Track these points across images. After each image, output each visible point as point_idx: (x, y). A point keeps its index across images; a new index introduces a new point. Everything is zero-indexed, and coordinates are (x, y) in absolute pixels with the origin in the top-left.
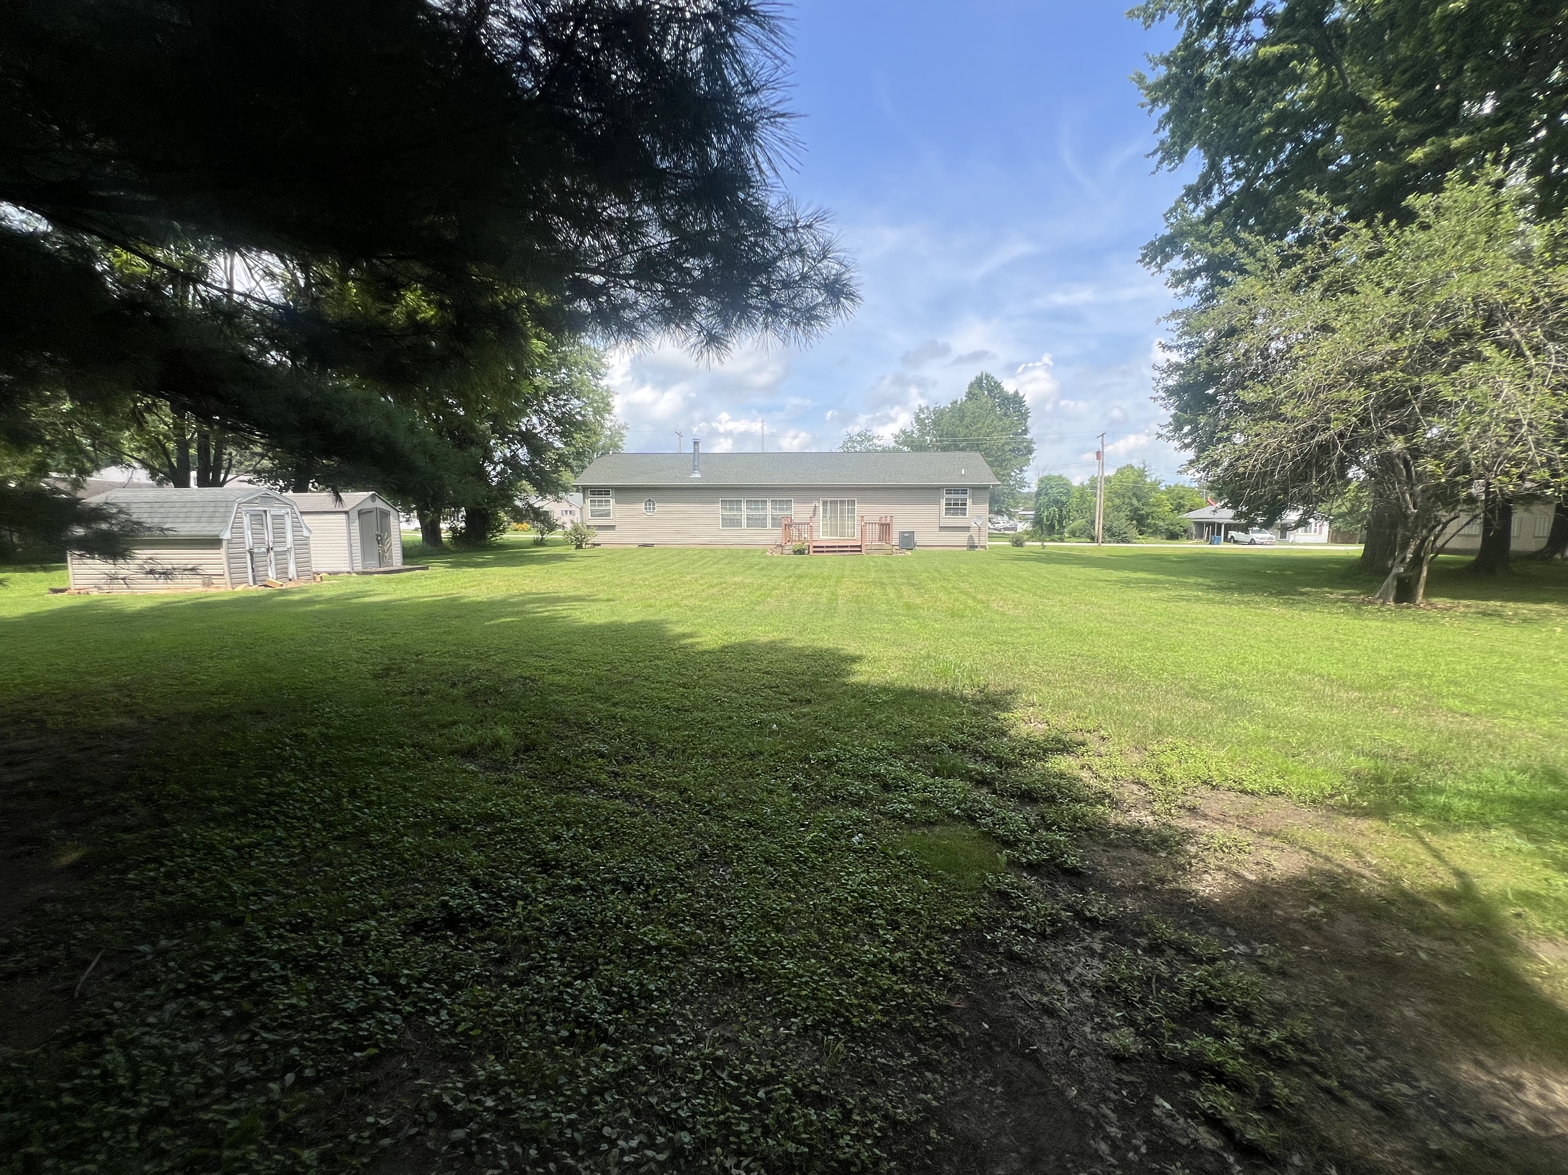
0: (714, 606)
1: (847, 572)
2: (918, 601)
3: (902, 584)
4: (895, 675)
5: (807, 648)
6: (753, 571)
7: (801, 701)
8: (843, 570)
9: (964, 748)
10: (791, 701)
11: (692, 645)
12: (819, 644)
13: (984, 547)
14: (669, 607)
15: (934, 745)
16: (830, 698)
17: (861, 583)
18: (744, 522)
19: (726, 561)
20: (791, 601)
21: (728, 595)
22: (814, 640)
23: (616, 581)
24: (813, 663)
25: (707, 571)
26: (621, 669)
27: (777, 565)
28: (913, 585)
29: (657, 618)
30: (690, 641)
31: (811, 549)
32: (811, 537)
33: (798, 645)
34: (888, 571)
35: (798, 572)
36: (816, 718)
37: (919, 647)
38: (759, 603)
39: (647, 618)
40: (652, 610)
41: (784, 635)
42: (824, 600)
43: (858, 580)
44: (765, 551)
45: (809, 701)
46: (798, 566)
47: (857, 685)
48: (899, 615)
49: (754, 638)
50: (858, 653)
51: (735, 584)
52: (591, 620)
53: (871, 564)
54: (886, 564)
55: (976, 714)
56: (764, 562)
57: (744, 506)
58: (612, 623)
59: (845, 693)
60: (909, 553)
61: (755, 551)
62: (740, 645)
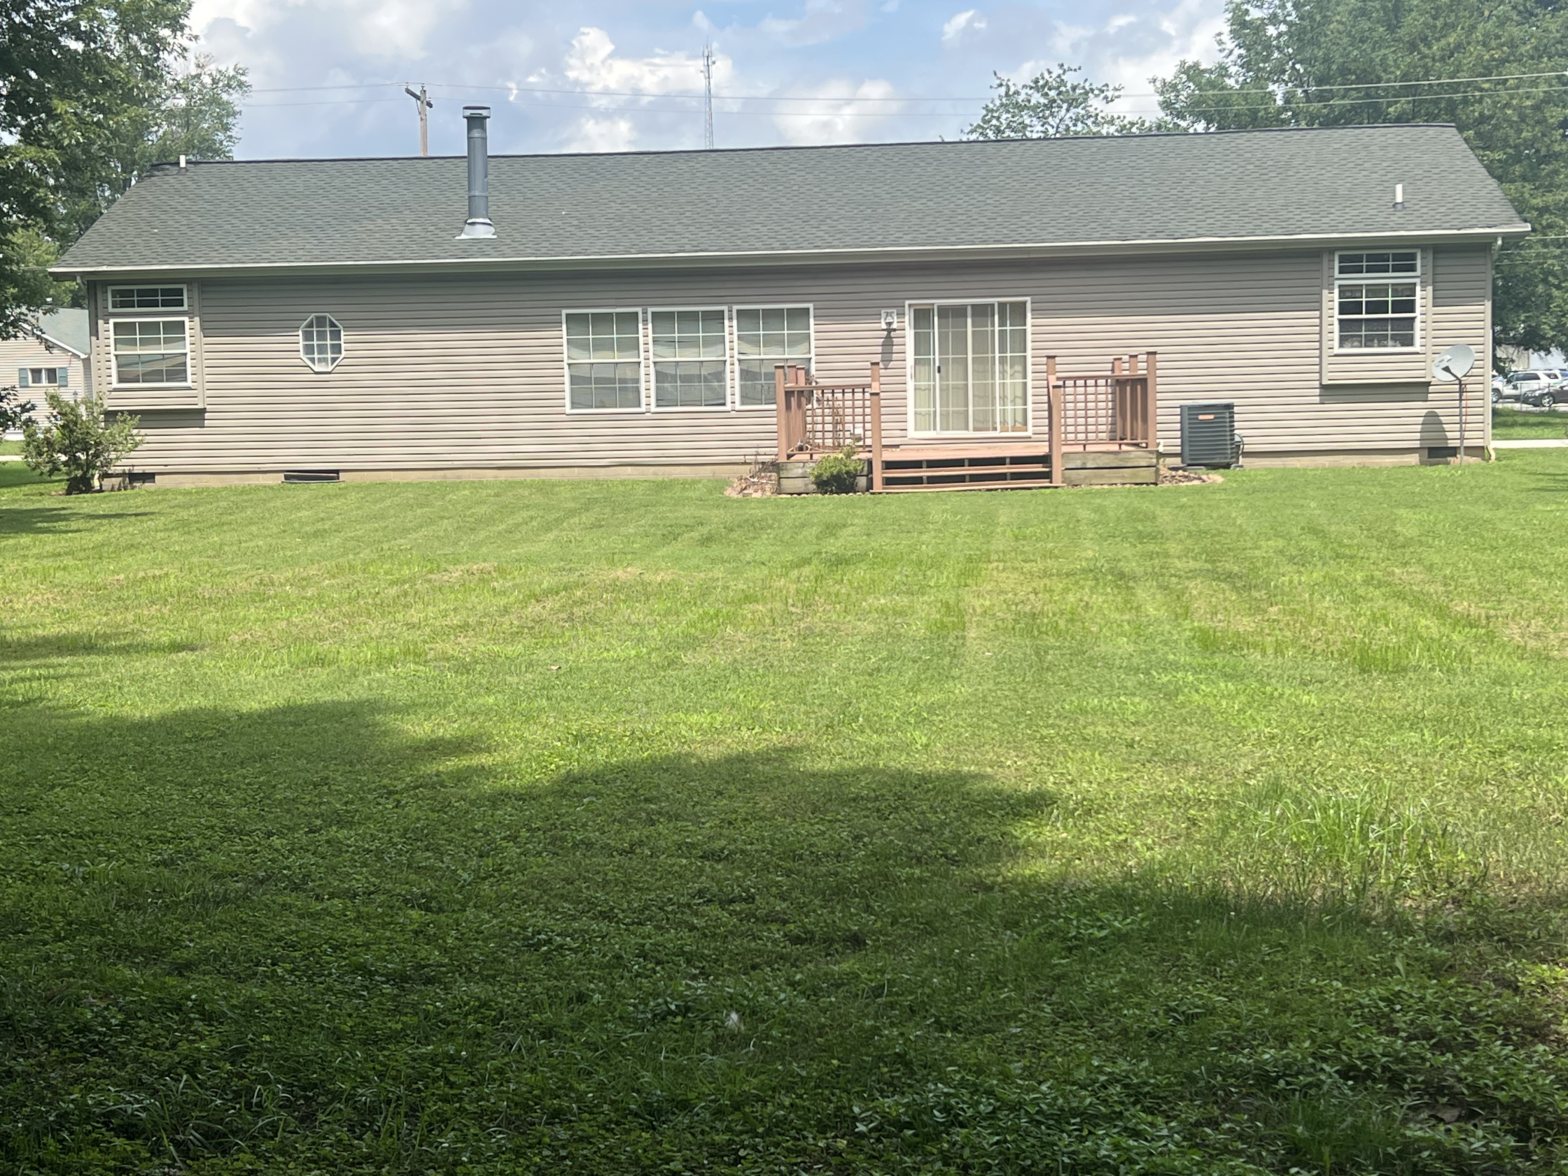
0: (541, 655)
1: (999, 544)
2: (1246, 624)
3: (1192, 574)
4: (1159, 854)
5: (855, 774)
6: (676, 547)
7: (828, 941)
8: (988, 537)
9: (1395, 1081)
10: (797, 940)
11: (461, 777)
12: (898, 762)
13: (1479, 451)
14: (384, 661)
15: (1288, 1070)
16: (929, 929)
17: (1046, 574)
18: (648, 386)
19: (587, 518)
20: (804, 636)
21: (589, 620)
22: (878, 751)
23: (206, 589)
24: (873, 823)
25: (522, 549)
26: (207, 857)
27: (756, 527)
28: (1229, 577)
29: (342, 696)
30: (451, 764)
31: (878, 475)
32: (877, 429)
33: (823, 765)
34: (1141, 537)
35: (833, 546)
36: (877, 992)
37: (1246, 764)
38: (691, 643)
39: (306, 699)
40: (322, 674)
41: (775, 738)
42: (918, 628)
43: (1035, 567)
44: (722, 484)
45: (856, 941)
46: (831, 529)
47: (1026, 886)
48: (1176, 667)
49: (674, 748)
50: (1029, 788)
51: (615, 587)
52: (112, 709)
53: (1084, 514)
54: (1134, 515)
55: (1437, 969)
56: (717, 517)
57: (645, 333)
58: (184, 718)
59: (981, 911)
60: (1216, 477)
61: (685, 484)
62: (625, 770)
